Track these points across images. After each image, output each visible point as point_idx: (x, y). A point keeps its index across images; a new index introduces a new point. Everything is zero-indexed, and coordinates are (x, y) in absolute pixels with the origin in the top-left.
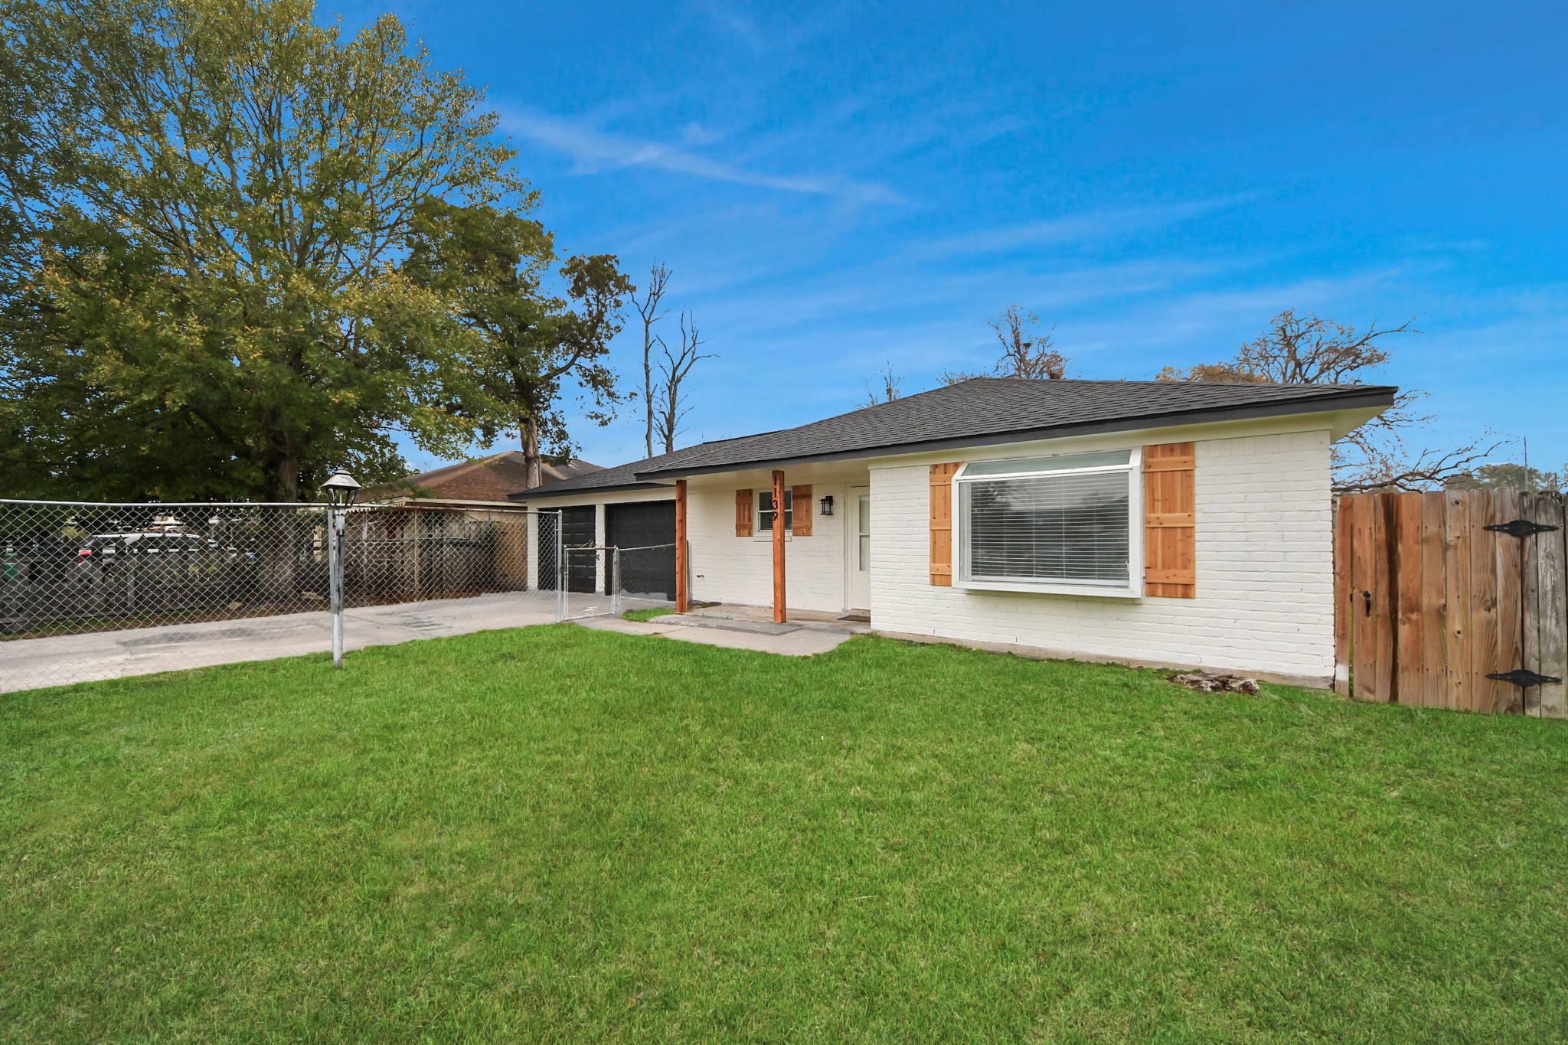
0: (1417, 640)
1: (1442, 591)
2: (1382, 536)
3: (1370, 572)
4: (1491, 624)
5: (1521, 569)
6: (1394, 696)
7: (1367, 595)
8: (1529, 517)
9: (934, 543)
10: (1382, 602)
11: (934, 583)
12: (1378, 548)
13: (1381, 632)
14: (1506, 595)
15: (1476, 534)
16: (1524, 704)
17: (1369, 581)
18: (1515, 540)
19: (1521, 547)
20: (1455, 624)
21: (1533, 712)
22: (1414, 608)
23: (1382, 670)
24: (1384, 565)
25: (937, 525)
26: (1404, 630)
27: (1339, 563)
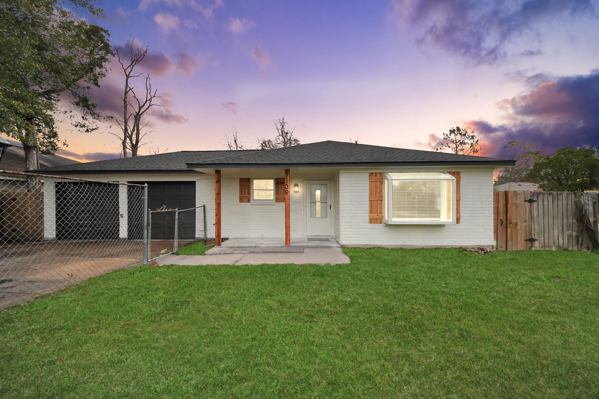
0: (512, 232)
1: (516, 218)
2: (505, 203)
3: (502, 214)
4: (526, 226)
5: (531, 212)
6: (506, 249)
7: (501, 220)
8: (532, 198)
9: (371, 205)
10: (504, 222)
11: (371, 222)
12: (504, 206)
13: (504, 230)
14: (528, 219)
15: (523, 202)
16: (532, 246)
17: (502, 216)
18: (530, 204)
19: (531, 206)
20: (519, 227)
21: (533, 249)
22: (511, 223)
23: (504, 241)
24: (505, 211)
25: (373, 198)
26: (509, 229)
27: (495, 210)
